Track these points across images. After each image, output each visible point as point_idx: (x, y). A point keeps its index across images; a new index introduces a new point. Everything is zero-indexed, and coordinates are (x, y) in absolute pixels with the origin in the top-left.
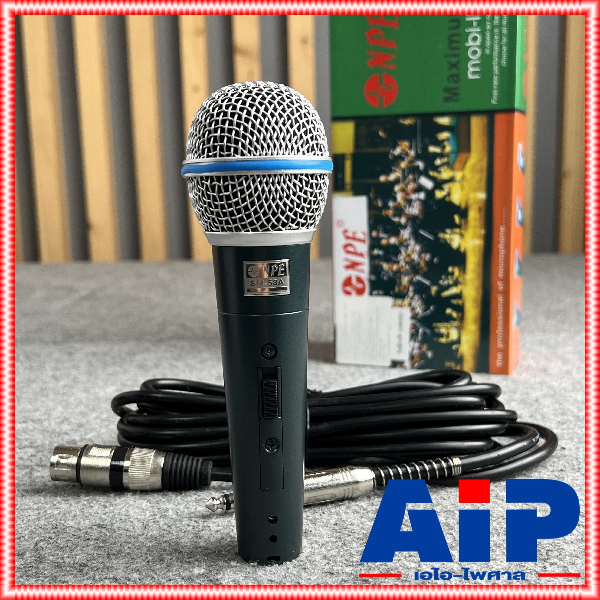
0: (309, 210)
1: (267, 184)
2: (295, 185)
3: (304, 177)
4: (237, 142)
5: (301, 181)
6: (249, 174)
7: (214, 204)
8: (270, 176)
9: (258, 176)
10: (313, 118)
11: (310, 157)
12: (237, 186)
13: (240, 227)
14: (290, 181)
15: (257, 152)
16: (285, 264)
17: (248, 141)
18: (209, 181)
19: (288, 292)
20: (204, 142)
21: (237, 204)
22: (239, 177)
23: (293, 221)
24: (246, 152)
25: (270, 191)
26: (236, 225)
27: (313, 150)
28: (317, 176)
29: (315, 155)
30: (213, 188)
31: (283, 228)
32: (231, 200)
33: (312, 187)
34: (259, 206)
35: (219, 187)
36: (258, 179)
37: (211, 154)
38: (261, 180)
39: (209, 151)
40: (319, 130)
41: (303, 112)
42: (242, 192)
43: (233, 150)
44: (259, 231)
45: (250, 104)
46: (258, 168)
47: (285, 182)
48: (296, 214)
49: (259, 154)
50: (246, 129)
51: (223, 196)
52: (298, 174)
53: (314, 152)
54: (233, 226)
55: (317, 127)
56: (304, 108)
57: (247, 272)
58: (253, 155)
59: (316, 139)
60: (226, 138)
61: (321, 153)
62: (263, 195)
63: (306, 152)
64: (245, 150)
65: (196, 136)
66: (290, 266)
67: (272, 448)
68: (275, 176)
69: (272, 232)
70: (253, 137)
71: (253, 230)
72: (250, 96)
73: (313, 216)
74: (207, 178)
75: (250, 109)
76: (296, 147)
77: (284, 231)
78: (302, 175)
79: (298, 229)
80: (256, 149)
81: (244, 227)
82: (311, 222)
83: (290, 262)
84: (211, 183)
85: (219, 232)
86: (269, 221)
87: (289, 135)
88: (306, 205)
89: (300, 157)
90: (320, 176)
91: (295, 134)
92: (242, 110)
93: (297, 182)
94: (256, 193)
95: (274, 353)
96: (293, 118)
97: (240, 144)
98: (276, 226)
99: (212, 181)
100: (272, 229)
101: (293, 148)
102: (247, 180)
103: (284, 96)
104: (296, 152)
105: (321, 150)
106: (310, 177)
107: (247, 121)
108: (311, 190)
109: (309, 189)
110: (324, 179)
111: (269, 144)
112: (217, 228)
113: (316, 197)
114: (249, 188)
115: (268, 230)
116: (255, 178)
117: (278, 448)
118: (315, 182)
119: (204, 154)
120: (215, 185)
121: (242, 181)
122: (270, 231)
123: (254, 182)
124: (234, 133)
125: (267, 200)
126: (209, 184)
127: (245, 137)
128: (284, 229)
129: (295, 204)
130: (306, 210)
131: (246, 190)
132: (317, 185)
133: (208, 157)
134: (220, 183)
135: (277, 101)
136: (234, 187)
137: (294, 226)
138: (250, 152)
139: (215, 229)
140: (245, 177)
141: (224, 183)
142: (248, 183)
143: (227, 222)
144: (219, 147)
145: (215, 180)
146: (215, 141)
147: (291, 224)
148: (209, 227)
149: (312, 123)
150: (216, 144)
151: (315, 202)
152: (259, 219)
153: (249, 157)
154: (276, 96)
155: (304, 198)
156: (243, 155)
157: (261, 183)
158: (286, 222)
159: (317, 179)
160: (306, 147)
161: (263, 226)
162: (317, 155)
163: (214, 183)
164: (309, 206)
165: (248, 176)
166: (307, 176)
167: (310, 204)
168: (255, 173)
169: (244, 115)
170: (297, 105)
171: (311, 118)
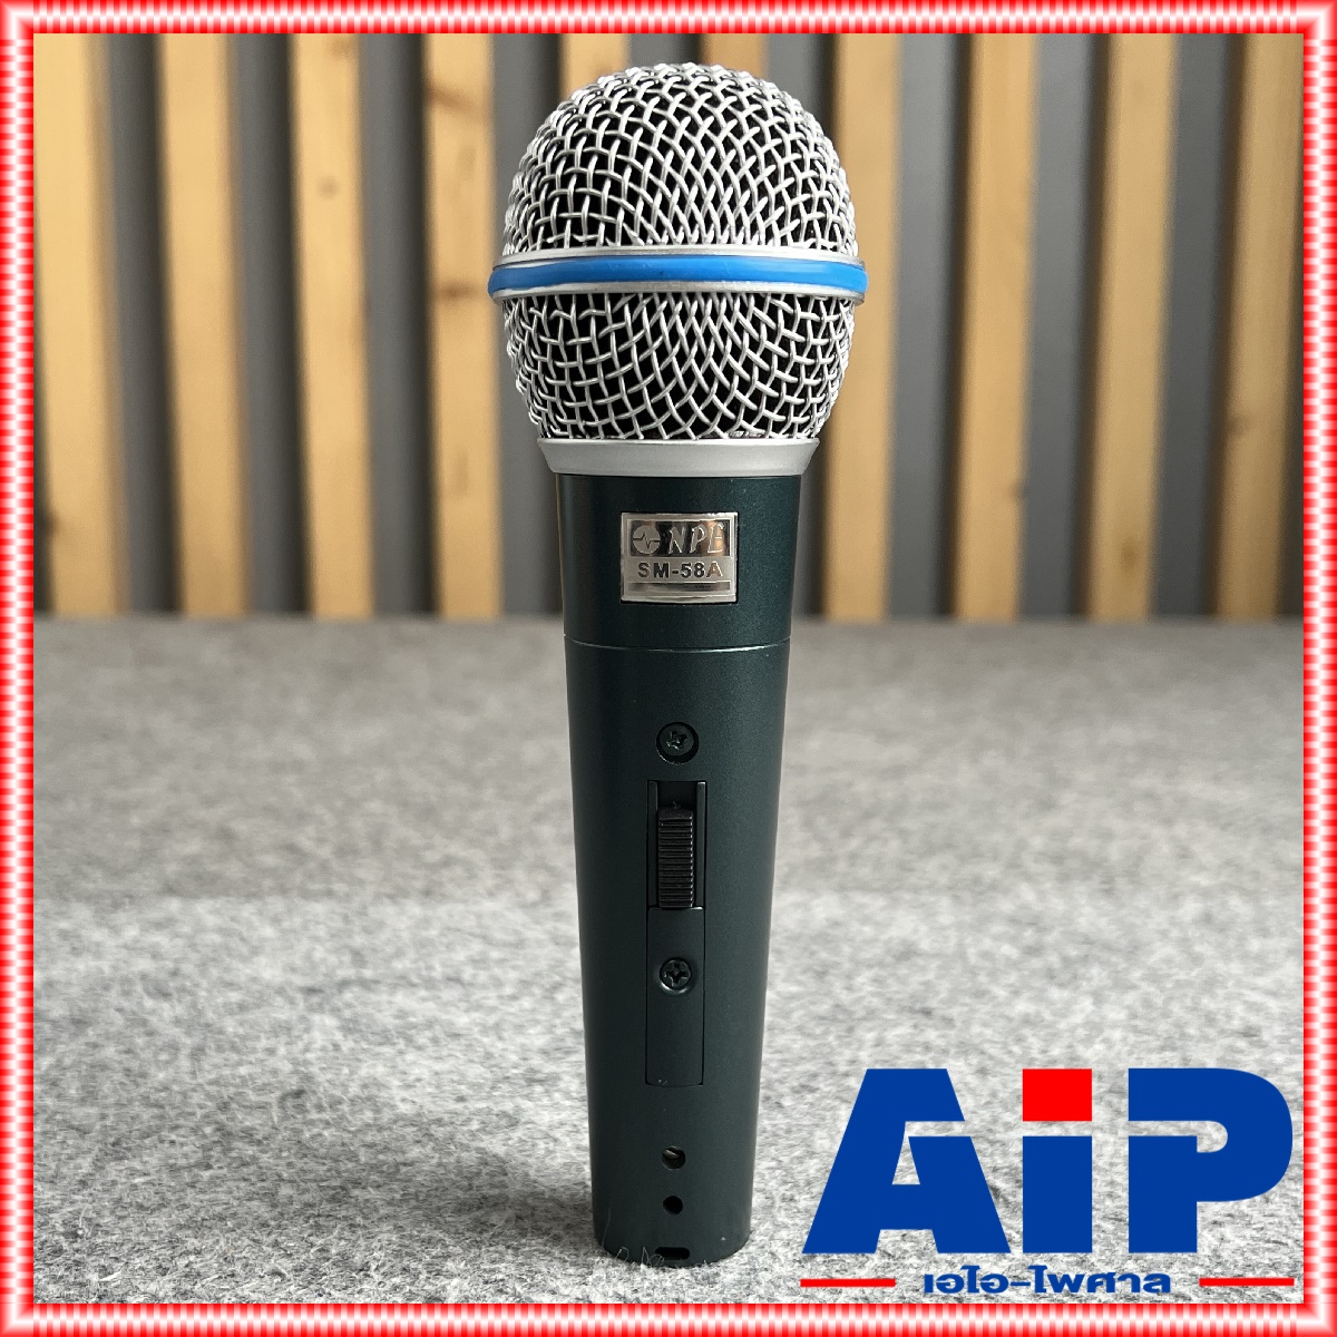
0: (792, 389)
1: (684, 315)
2: (756, 322)
3: (781, 303)
4: (613, 209)
5: (773, 312)
6: (640, 287)
7: (555, 367)
8: (692, 296)
9: (663, 296)
10: (815, 155)
11: (800, 251)
12: (610, 319)
13: (616, 426)
14: (744, 310)
15: (661, 236)
16: (726, 523)
17: (641, 205)
18: (545, 308)
19: (730, 595)
20: (537, 210)
21: (608, 366)
22: (615, 298)
23: (750, 416)
24: (634, 234)
25: (691, 336)
26: (605, 421)
27: (810, 234)
28: (817, 302)
29: (813, 246)
30: (553, 324)
31: (724, 430)
32: (594, 356)
33: (802, 330)
34: (663, 372)
35: (567, 322)
36: (661, 302)
37: (550, 240)
38: (668, 305)
39: (547, 233)
40: (831, 186)
41: (787, 138)
42: (622, 336)
43: (602, 227)
44: (661, 437)
45: (653, 114)
46: (660, 276)
47: (729, 313)
48: (756, 397)
49: (665, 239)
50: (636, 177)
51: (574, 346)
52: (766, 294)
53: (811, 241)
54: (596, 423)
55: (825, 177)
56: (792, 129)
57: (632, 539)
58: (650, 241)
59: (821, 208)
60: (587, 201)
61: (831, 245)
62: (673, 346)
63: (790, 238)
64: (632, 228)
65: (529, 201)
66: (738, 530)
67: (676, 981)
68: (706, 296)
69: (695, 441)
70: (653, 196)
71: (648, 434)
72: (656, 95)
73: (803, 405)
74: (541, 299)
75: (651, 126)
76: (762, 226)
77: (725, 440)
78: (776, 296)
79: (763, 436)
80: (660, 228)
81: (626, 425)
82: (800, 420)
83: (738, 519)
84: (549, 312)
85: (567, 437)
86: (686, 411)
87: (747, 193)
88: (786, 376)
89: (774, 250)
90: (828, 304)
91: (762, 191)
92: (631, 128)
93: (763, 315)
94: (654, 339)
95: (689, 746)
96: (761, 151)
97: (621, 215)
98: (706, 427)
99: (552, 307)
100: (696, 434)
101: (754, 227)
102: (633, 304)
103: (743, 96)
104: (763, 237)
105: (833, 237)
106: (798, 305)
107: (642, 155)
108: (801, 338)
109: (793, 334)
110: (837, 311)
111: (692, 215)
112: (563, 428)
113: (812, 355)
114: (637, 325)
115: (685, 436)
116: (653, 301)
117: (691, 983)
118: (811, 315)
119: (535, 240)
120: (557, 318)
121: (622, 308)
122: (689, 438)
123: (652, 309)
124: (608, 185)
125: (682, 357)
126: (543, 315)
127: (633, 197)
128: (725, 435)
129: (756, 370)
130: (784, 387)
131: (630, 332)
132: (816, 325)
133: (545, 246)
134: (569, 312)
135: (721, 108)
136: (602, 322)
137: (751, 427)
138: (644, 234)
139: (558, 432)
140: (629, 298)
141: (578, 312)
142: (636, 313)
143: (585, 414)
144: (569, 222)
145: (558, 304)
146: (562, 207)
147: (745, 424)
148: (546, 426)
149: (813, 167)
150: (564, 215)
151: (809, 369)
152: (661, 407)
153: (640, 246)
154: (721, 97)
155: (780, 357)
156: (626, 240)
157: (668, 313)
158: (731, 415)
159: (817, 310)
160: (791, 226)
161: (671, 425)
162: (819, 247)
163: (556, 312)
164: (794, 379)
165: (637, 295)
166: (789, 299)
167: (795, 372)
168: (655, 287)
169: (635, 140)
170: (773, 120)
171: (809, 155)
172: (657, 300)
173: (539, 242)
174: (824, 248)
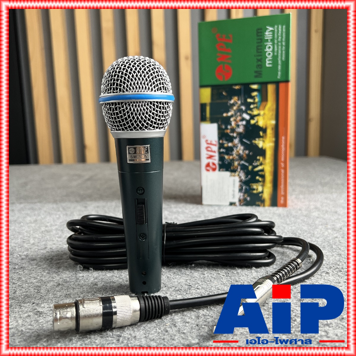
0: (159, 120)
1: (136, 106)
2: (150, 107)
4: (121, 85)
5: (154, 105)
6: (127, 101)
7: (111, 117)
8: (137, 102)
9: (131, 102)
11: (159, 93)
12: (121, 107)
13: (124, 128)
14: (148, 105)
15: (130, 90)
16: (148, 147)
17: (126, 85)
18: (109, 105)
19: (149, 161)
20: (106, 86)
21: (121, 116)
22: (122, 103)
23: (151, 126)
24: (125, 90)
25: (137, 110)
26: (122, 127)
27: (161, 89)
28: (163, 103)
29: (161, 92)
30: (110, 108)
32: (119, 115)
33: (160, 108)
34: (132, 118)
35: (113, 108)
36: (131, 104)
37: (109, 92)
39: (108, 91)
40: (165, 80)
41: (155, 70)
42: (124, 111)
43: (119, 89)
44: (133, 130)
45: (128, 66)
46: (130, 98)
47: (145, 105)
48: (152, 122)
49: (131, 91)
50: (125, 79)
51: (115, 113)
52: (152, 102)
53: (161, 91)
54: (120, 128)
55: (163, 78)
56: (156, 68)
57: (129, 151)
58: (128, 92)
59: (163, 84)
60: (116, 84)
62: (134, 112)
63: (156, 90)
64: (124, 89)
65: (105, 84)
66: (150, 149)
68: (140, 102)
69: (140, 131)
70: (128, 83)
71: (131, 130)
72: (129, 63)
73: (162, 123)
74: (108, 104)
75: (128, 69)
76: (151, 88)
78: (154, 102)
79: (154, 130)
80: (130, 89)
81: (126, 128)
82: (162, 126)
83: (150, 146)
84: (109, 106)
85: (115, 131)
86: (138, 125)
87: (147, 82)
89: (153, 93)
90: (165, 103)
91: (150, 81)
92: (124, 69)
93: (152, 106)
94: (130, 111)
95: (143, 191)
96: (150, 73)
97: (122, 87)
98: (142, 128)
99: (110, 105)
100: (140, 129)
101: (149, 88)
102: (126, 104)
103: (146, 62)
104: (151, 90)
105: (166, 90)
106: (159, 103)
107: (126, 75)
108: (160, 110)
109: (158, 109)
110: (168, 104)
111: (136, 86)
113: (163, 113)
114: (127, 108)
115: (138, 130)
116: (129, 103)
117: (146, 239)
118: (162, 105)
119: (106, 92)
120: (111, 107)
121: (123, 105)
122: (139, 130)
123: (129, 105)
124: (119, 81)
125: (136, 114)
126: (108, 107)
127: (124, 83)
128: (146, 130)
129: (151, 117)
130: (157, 120)
131: (125, 110)
132: (163, 107)
133: (108, 93)
134: (113, 106)
135: (142, 65)
136: (120, 108)
137: (151, 128)
139: (113, 130)
140: (125, 103)
141: (115, 106)
142: (126, 106)
143: (118, 126)
144: (112, 88)
146: (111, 85)
148: (111, 129)
149: (161, 76)
151: (162, 116)
152: (133, 124)
153: (126, 93)
154: (142, 63)
155: (156, 114)
156: (123, 92)
157: (133, 106)
158: (147, 126)
160: (156, 88)
161: (135, 128)
162: (163, 92)
163: (111, 106)
164: (159, 118)
165: (126, 103)
166: (157, 102)
168: (130, 101)
169: (124, 72)
170: (152, 67)
171: (160, 74)
172: (130, 103)
173: (107, 92)
174: (164, 92)
